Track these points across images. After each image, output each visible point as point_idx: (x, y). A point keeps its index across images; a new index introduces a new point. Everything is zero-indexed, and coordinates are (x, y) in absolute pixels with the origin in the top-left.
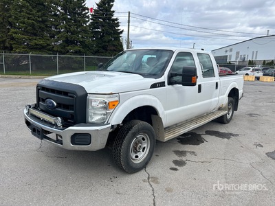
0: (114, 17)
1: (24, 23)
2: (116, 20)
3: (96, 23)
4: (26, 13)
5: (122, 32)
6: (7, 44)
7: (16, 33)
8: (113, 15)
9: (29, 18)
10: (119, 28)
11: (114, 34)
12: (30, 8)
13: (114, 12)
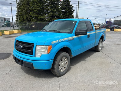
0: (71, 4)
1: (35, 10)
2: (72, 5)
3: (63, 7)
4: (36, 5)
5: (74, 11)
6: (29, 19)
7: (32, 14)
8: (70, 3)
9: (37, 7)
10: (73, 9)
11: (71, 12)
12: (38, 2)
13: (70, 2)
